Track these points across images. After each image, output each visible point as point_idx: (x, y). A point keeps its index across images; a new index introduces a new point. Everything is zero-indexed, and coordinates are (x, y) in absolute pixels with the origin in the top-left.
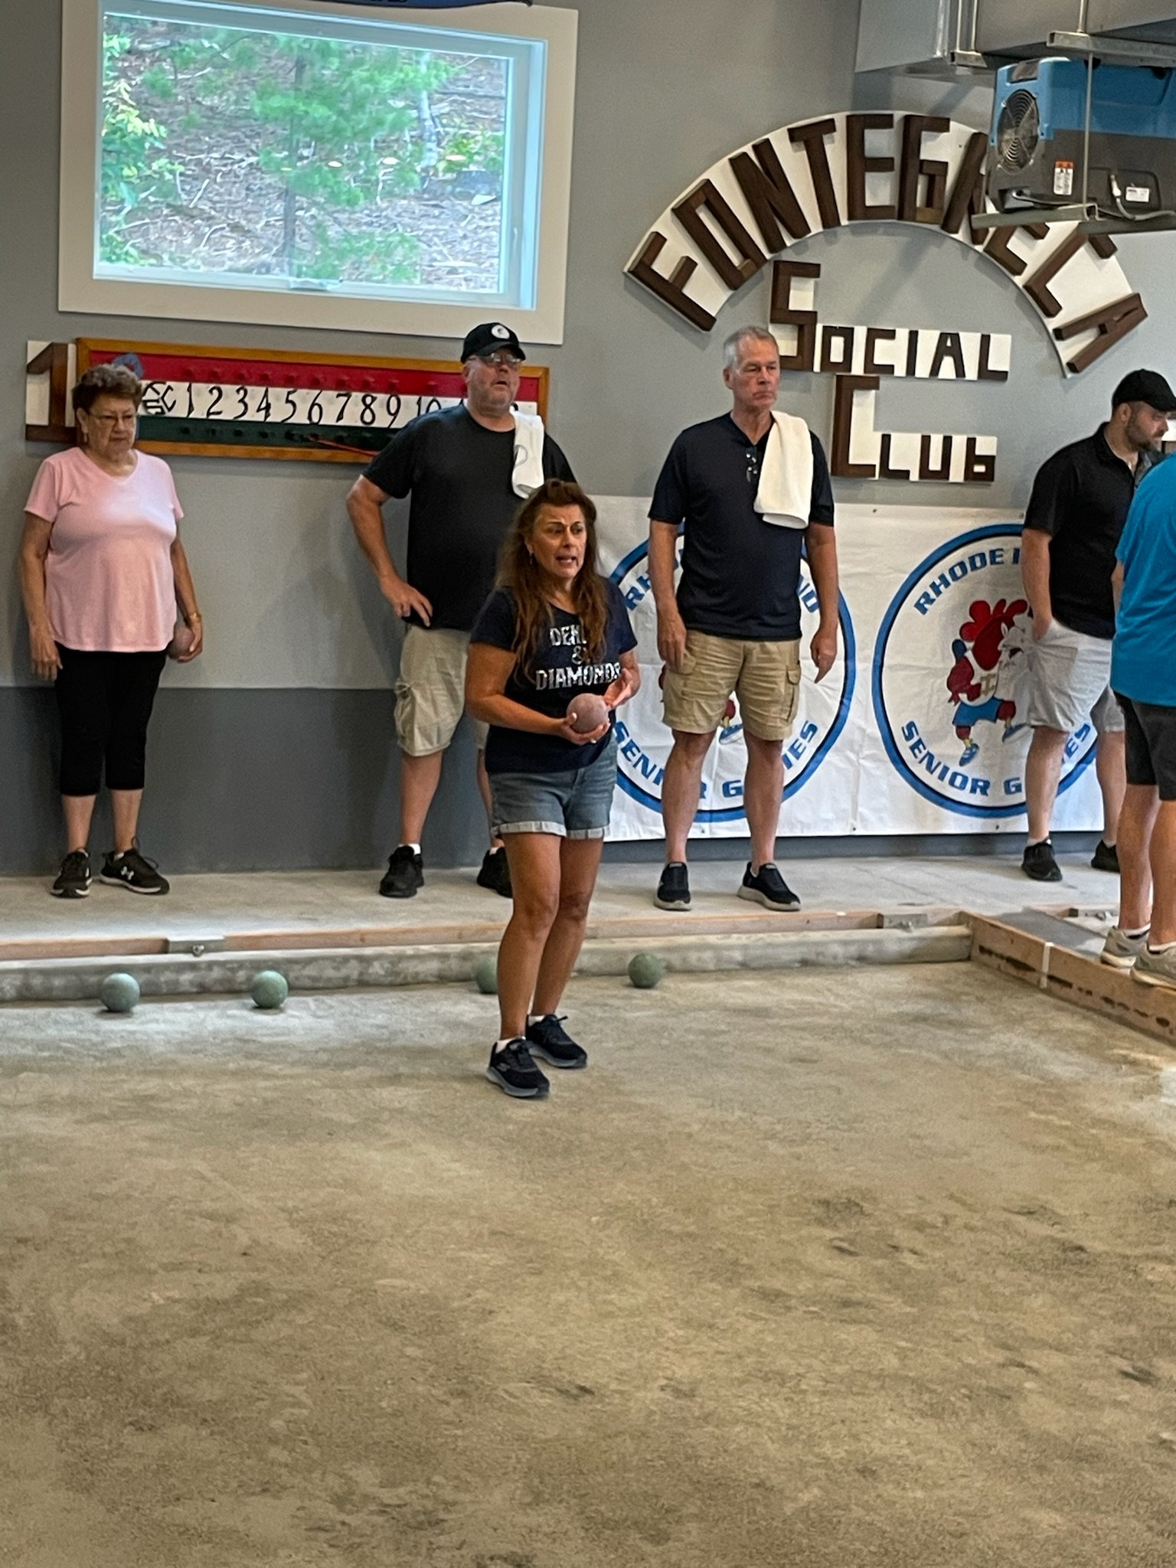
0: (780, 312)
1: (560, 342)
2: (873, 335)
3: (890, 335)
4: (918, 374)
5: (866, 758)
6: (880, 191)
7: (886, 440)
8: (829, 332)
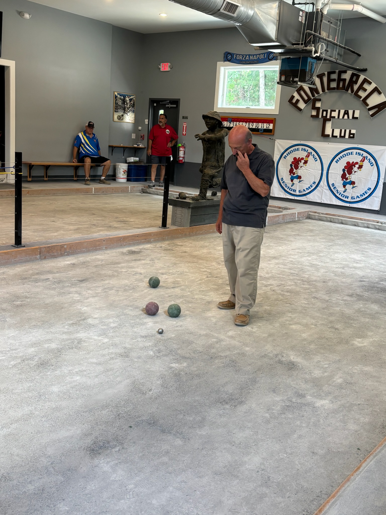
0: (314, 108)
1: (278, 114)
2: (332, 111)
3: (335, 111)
4: (340, 118)
5: (325, 189)
6: (334, 85)
7: (333, 130)
8: (323, 111)
